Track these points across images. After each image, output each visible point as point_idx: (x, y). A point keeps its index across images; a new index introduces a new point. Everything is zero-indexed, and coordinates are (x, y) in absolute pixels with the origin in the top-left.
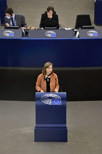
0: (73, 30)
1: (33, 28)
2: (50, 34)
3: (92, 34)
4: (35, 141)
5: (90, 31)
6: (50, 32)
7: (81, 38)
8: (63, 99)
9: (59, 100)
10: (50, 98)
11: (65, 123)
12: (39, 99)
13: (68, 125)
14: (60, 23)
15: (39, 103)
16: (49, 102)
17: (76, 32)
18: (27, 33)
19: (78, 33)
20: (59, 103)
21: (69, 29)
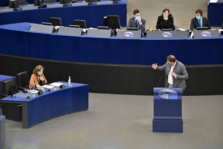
0: (188, 31)
1: (151, 30)
2: (167, 35)
3: (206, 34)
4: (153, 132)
5: (204, 32)
6: (167, 33)
7: (195, 38)
8: (179, 94)
9: (175, 95)
10: (167, 93)
11: (181, 115)
12: (157, 94)
13: (183, 117)
14: (175, 24)
15: (157, 97)
16: (166, 97)
17: (190, 33)
18: (145, 34)
19: (192, 34)
20: (175, 97)
21: (184, 30)
